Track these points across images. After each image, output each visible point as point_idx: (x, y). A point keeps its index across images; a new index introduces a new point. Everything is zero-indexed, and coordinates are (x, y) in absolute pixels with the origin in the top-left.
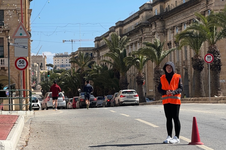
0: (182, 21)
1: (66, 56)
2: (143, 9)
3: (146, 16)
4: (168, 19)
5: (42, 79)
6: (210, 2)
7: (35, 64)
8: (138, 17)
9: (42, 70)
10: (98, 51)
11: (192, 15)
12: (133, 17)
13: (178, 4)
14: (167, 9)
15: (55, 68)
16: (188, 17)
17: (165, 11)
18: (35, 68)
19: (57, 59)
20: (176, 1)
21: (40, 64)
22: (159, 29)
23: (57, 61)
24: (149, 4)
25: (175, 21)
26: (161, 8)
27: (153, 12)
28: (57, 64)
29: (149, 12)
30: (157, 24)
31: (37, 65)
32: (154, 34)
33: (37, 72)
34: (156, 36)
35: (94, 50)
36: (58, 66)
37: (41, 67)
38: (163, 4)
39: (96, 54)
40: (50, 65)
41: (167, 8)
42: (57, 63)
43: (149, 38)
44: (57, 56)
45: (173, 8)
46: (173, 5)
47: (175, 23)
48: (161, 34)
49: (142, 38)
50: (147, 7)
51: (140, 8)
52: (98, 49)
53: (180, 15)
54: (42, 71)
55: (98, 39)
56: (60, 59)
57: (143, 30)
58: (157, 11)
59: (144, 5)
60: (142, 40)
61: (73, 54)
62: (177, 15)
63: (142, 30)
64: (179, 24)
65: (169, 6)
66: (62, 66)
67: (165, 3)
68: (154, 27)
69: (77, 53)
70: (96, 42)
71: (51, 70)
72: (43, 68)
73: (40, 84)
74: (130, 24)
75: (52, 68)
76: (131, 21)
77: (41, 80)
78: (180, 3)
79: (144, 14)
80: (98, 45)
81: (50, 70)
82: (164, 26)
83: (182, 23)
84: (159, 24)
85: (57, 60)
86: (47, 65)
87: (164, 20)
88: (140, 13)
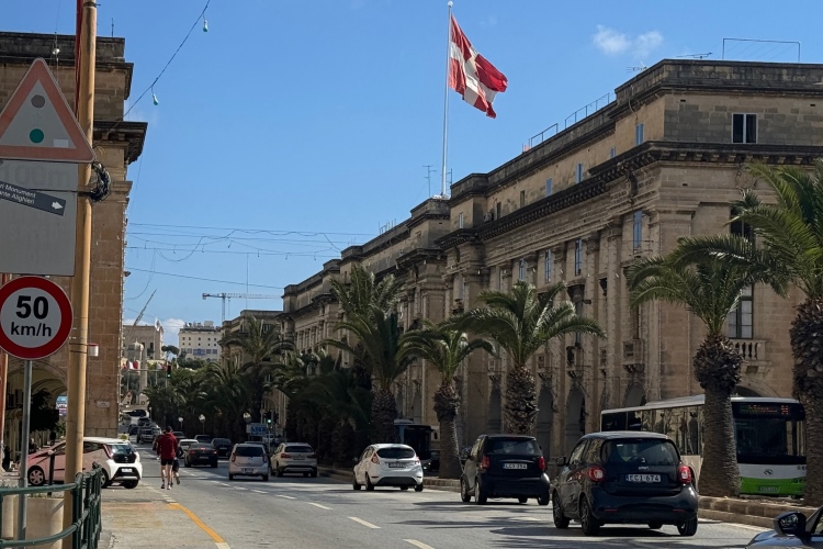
0: (540, 244)
1: (208, 330)
2: (421, 215)
3: (431, 234)
4: (496, 240)
5: (151, 380)
6: (645, 187)
7: (137, 344)
8: (406, 235)
9: (152, 358)
10: (291, 321)
11: (575, 230)
12: (392, 236)
13: (529, 200)
14: (493, 215)
15: (182, 356)
16: (561, 234)
17: (487, 219)
18: (136, 353)
19: (187, 335)
20: (523, 192)
21: (148, 346)
22: (466, 267)
23: (187, 341)
24: (438, 201)
25: (518, 245)
26: (477, 210)
27: (452, 223)
28: (187, 347)
29: (438, 222)
30: (462, 252)
31: (142, 346)
32: (451, 279)
33: (139, 362)
34: (456, 284)
35: (280, 316)
36: (190, 351)
37: (150, 351)
38: (483, 199)
39: (286, 326)
40: (171, 349)
41: (492, 210)
42: (187, 344)
43: (436, 289)
44: (186, 330)
45: (511, 211)
46: (513, 202)
47: (518, 252)
48: (472, 279)
49: (415, 289)
50: (433, 209)
51: (412, 211)
52: (291, 315)
53: (532, 228)
54: (152, 362)
55: (292, 291)
56: (195, 336)
57: (420, 268)
58: (465, 218)
59: (425, 203)
60: (413, 295)
61: (228, 325)
62: (525, 229)
63: (417, 268)
64: (531, 253)
65: (499, 205)
66: (199, 352)
67: (487, 197)
68: (451, 262)
69: (238, 324)
70: (288, 298)
71: (174, 359)
72: (154, 355)
73: (145, 392)
74: (382, 253)
75: (175, 356)
76: (384, 246)
77: (149, 382)
78: (536, 196)
79: (425, 227)
80: (291, 305)
81: (170, 359)
82: (482, 259)
83: (538, 252)
84: (468, 253)
85: (187, 339)
86: (164, 349)
87: (481, 244)
88: (412, 223)
